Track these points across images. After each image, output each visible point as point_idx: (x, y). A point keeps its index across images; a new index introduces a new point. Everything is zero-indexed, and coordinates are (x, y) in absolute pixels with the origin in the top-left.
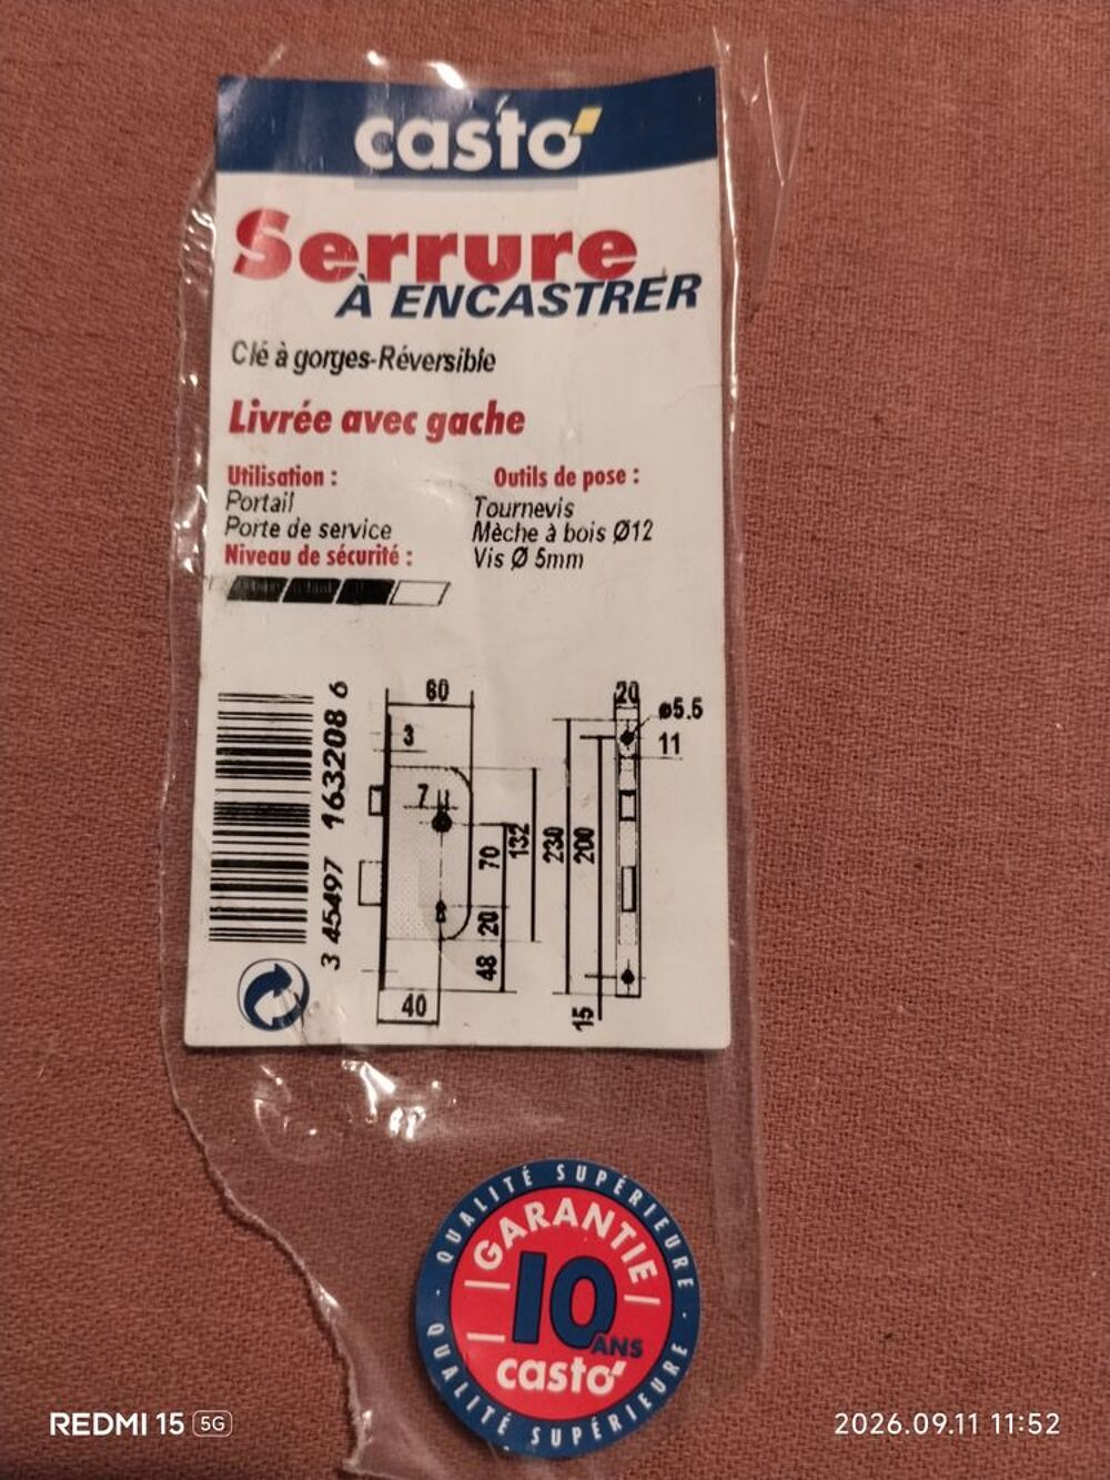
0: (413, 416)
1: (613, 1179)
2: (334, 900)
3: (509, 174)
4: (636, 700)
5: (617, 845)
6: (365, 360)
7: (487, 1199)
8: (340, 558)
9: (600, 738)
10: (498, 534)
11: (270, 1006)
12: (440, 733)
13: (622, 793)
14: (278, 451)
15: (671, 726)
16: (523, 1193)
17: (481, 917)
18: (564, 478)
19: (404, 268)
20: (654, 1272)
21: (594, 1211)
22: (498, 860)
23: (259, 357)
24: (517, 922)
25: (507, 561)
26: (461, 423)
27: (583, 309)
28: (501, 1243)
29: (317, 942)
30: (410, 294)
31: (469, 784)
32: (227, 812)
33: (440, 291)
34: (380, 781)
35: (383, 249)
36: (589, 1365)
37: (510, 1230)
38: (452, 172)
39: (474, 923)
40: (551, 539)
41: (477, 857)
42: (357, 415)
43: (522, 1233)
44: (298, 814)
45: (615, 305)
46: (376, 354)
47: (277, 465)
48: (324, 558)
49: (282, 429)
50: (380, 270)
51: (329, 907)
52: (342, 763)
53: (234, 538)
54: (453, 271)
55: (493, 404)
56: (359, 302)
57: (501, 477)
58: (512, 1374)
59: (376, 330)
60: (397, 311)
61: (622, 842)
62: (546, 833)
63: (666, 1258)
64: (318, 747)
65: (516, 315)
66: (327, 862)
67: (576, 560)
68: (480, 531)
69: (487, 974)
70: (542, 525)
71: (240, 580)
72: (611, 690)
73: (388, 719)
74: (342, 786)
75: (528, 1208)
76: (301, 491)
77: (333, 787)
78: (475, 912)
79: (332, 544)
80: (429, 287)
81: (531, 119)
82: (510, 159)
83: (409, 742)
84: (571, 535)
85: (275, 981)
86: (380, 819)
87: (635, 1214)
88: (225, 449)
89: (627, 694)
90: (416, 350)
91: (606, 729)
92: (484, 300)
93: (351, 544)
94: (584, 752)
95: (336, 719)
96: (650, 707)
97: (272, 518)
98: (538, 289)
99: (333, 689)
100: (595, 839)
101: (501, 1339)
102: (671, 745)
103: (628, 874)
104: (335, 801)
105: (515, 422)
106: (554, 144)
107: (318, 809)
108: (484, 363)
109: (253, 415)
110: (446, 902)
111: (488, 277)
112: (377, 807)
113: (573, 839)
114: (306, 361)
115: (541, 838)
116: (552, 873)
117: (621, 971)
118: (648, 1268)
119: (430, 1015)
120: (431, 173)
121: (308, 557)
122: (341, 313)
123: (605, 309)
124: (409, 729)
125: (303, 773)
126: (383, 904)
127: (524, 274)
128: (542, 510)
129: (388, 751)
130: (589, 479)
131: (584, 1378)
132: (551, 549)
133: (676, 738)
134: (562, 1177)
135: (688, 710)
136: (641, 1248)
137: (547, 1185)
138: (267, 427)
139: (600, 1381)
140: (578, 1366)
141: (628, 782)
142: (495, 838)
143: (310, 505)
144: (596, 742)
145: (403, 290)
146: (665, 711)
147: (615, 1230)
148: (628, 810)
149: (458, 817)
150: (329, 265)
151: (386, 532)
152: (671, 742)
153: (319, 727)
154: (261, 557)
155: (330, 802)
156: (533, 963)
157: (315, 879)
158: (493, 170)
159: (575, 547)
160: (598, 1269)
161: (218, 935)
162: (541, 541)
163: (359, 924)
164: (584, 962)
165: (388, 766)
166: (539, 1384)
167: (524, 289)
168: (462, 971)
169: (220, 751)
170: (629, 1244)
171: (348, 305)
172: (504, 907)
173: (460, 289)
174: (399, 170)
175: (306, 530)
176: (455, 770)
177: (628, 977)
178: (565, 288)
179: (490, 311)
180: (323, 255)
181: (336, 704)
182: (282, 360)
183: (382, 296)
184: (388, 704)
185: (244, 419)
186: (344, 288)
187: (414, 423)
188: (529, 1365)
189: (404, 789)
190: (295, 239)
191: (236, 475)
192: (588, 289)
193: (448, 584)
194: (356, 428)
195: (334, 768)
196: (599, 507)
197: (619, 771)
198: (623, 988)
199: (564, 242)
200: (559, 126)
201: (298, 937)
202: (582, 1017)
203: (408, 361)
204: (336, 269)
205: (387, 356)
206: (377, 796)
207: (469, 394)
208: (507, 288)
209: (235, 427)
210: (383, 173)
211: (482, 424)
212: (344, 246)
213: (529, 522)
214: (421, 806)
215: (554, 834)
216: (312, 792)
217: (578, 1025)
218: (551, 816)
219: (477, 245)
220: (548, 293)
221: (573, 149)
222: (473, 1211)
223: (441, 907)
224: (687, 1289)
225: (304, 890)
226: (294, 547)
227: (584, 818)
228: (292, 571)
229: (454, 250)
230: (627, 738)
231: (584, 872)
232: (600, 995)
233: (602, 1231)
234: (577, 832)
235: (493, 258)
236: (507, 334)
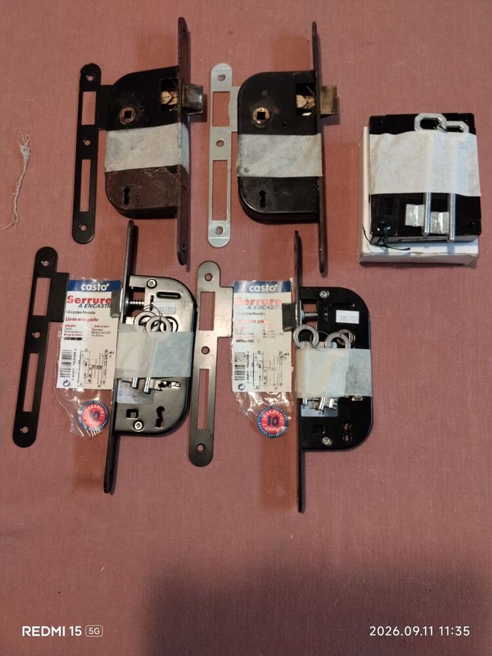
0: (86, 319)
2: (74, 373)
3: (99, 291)
5: (104, 368)
6: (81, 313)
8: (77, 335)
10: (94, 333)
11: (66, 384)
12: (86, 355)
13: (105, 362)
14: (71, 323)
15: (111, 354)
16: (91, 404)
17: (89, 375)
18: (102, 326)
19: (86, 302)
21: (98, 406)
22: (92, 369)
23: (69, 312)
24: (93, 376)
25: (95, 336)
26: (91, 320)
27: (105, 307)
28: (88, 409)
30: (86, 305)
31: (89, 361)
32: (63, 363)
33: (90, 305)
34: (79, 360)
35: (84, 300)
38: (92, 291)
41: (89, 369)
42: (80, 319)
43: (91, 408)
47: (70, 324)
49: (72, 320)
50: (83, 302)
53: (65, 333)
54: (92, 302)
55: (95, 318)
56: (81, 306)
57: (95, 326)
58: (88, 422)
59: (82, 309)
60: (85, 307)
64: (73, 356)
65: (98, 308)
66: (73, 369)
67: (103, 336)
68: (92, 332)
69: (89, 381)
70: (99, 332)
71: (65, 337)
72: (105, 351)
73: (81, 353)
76: (73, 327)
77: (74, 361)
79: (76, 334)
81: (101, 285)
82: (99, 290)
83: (83, 356)
84: (102, 333)
85: (67, 381)
86: (79, 364)
87: (102, 407)
88: (65, 322)
89: (106, 351)
90: (87, 311)
92: (94, 306)
94: (102, 357)
95: (75, 353)
96: (109, 352)
97: (70, 330)
98: (101, 305)
99: (75, 349)
100: (102, 367)
103: (105, 371)
105: (97, 320)
106: (104, 288)
107: (72, 363)
108: (94, 313)
109: (68, 319)
111: (95, 303)
113: (100, 367)
114: (75, 312)
115: (96, 367)
116: (97, 370)
117: (103, 381)
118: (103, 412)
119: (83, 386)
120: (90, 291)
121: (73, 335)
123: (108, 307)
124: (83, 354)
126: (79, 374)
127: (99, 303)
128: (99, 330)
130: (105, 327)
132: (100, 334)
138: (70, 320)
142: (91, 367)
146: (110, 353)
148: (106, 364)
149: (88, 364)
151: (82, 332)
152: (110, 356)
153: (73, 354)
154: (68, 335)
156: (94, 380)
157: (72, 371)
158: (97, 291)
159: (103, 334)
160: (98, 413)
161: (61, 376)
163: (76, 376)
164: (100, 380)
165: (80, 358)
167: (99, 305)
168: (87, 381)
169: (62, 356)
170: (102, 410)
171: (79, 306)
172: (92, 374)
173: (92, 305)
174: (86, 291)
175: (73, 332)
176: (88, 359)
178: (104, 305)
180: (77, 301)
181: (75, 351)
182: (72, 312)
183: (83, 305)
184: (81, 351)
186: (79, 304)
189: (82, 361)
190: (74, 299)
191: (66, 325)
192: (106, 305)
193: (88, 338)
195: (74, 358)
196: (105, 330)
197: (105, 360)
198: (103, 383)
199: (104, 299)
200: (104, 286)
201: (69, 377)
202: (99, 386)
203: (86, 313)
205: (83, 312)
206: (79, 362)
207: (92, 317)
208: (97, 305)
209: (66, 320)
210: (84, 291)
211: (94, 320)
212: (79, 299)
213: (98, 331)
214: (84, 363)
215: (98, 366)
216: (71, 361)
218: (98, 364)
219: (94, 299)
221: (106, 288)
222: (85, 406)
223: (85, 374)
224: (107, 415)
225: (70, 372)
226: (72, 334)
227: (101, 365)
228: (72, 336)
229: (92, 300)
230: (106, 356)
231: (100, 370)
232: (101, 384)
235: (96, 301)
236: (97, 310)
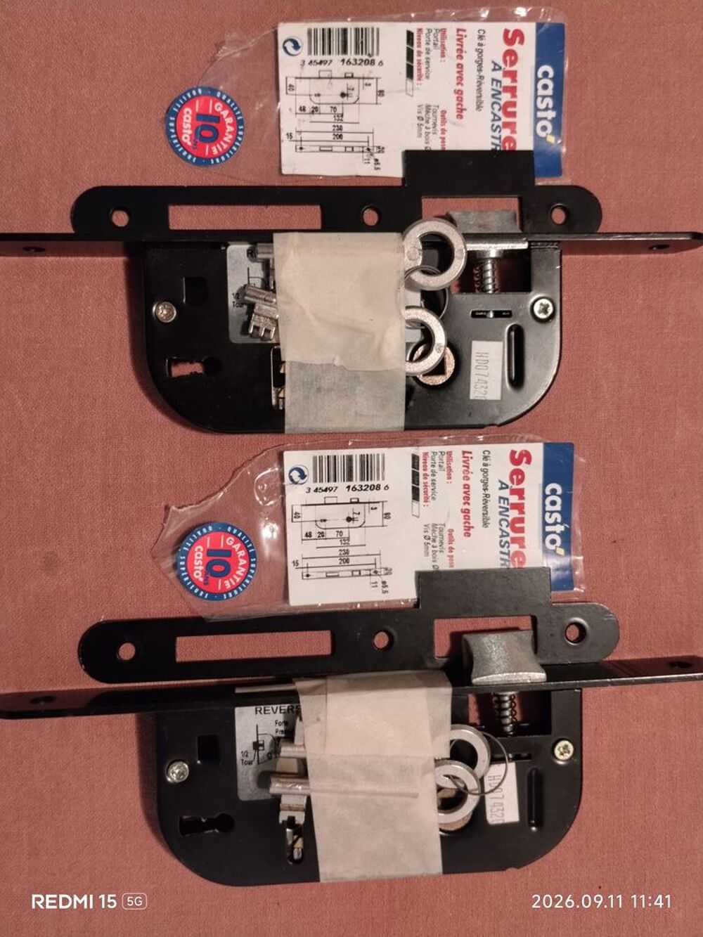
0: (469, 504)
1: (252, 574)
2: (326, 490)
3: (544, 529)
4: (387, 574)
5: (345, 571)
6: (485, 489)
7: (245, 539)
8: (426, 486)
9: (375, 564)
10: (434, 531)
11: (295, 475)
12: (375, 517)
13: (360, 571)
14: (457, 465)
15: (380, 585)
16: (248, 549)
17: (323, 532)
18: (451, 549)
19: (514, 499)
20: (227, 588)
21: (243, 570)
22: (339, 536)
23: (485, 458)
24: (322, 543)
25: (426, 534)
26: (467, 519)
27: (501, 554)
28: (233, 544)
29: (313, 487)
30: (506, 501)
31: (360, 526)
32: (350, 459)
33: (507, 510)
34: (360, 501)
35: (520, 493)
36: (202, 571)
37: (237, 547)
38: (544, 512)
39: (321, 531)
40: (433, 547)
41: (340, 530)
42: (468, 488)
43: (236, 550)
44: (350, 478)
45: (503, 562)
46: (487, 492)
47: (453, 465)
48: (425, 481)
49: (464, 466)
50: (513, 492)
51: (324, 489)
52: (365, 490)
53: (430, 454)
54: (513, 514)
55: (473, 527)
56: (503, 487)
57: (451, 531)
58: (199, 550)
59: (495, 492)
60: (501, 498)
61: (346, 572)
62: (347, 550)
63: (232, 591)
64: (369, 483)
65: (500, 533)
66: (337, 488)
68: (434, 525)
69: (307, 535)
70: (437, 544)
71: (418, 457)
72: (389, 567)
73: (378, 502)
74: (359, 490)
75: (243, 551)
76: (446, 473)
77: (358, 488)
78: (324, 531)
79: (429, 484)
80: (508, 507)
81: (562, 535)
82: (548, 529)
83: (372, 509)
84: (434, 551)
85: (303, 476)
86: (349, 501)
87: (243, 582)
88: (457, 450)
89: (388, 571)
90: (489, 504)
91: (378, 566)
92: (504, 523)
93: (429, 489)
94: (372, 560)
95: (378, 487)
96: (385, 578)
97: (437, 465)
98: (508, 539)
99: (387, 486)
100: (346, 564)
101: (208, 546)
102: (374, 585)
103: (337, 574)
104: (354, 489)
105: (468, 534)
106: (553, 542)
107: (352, 484)
108: (485, 524)
109: (468, 457)
110: (327, 522)
111: (512, 525)
112: (353, 501)
113: (346, 558)
114: (485, 472)
115: (346, 548)
116: (336, 552)
117: (310, 574)
118: (228, 585)
119: (294, 520)
120: (544, 505)
121: (426, 476)
122: (500, 481)
123: (502, 559)
124: (376, 508)
125: (362, 479)
126: (325, 504)
127: (512, 535)
128: (441, 543)
129: (369, 503)
130: (451, 557)
131: (198, 570)
132: (430, 546)
133: (376, 586)
134: (252, 560)
135: (384, 589)
136: (234, 583)
137: (250, 556)
138: (464, 462)
139: (198, 574)
140: (201, 568)
141: (363, 573)
143: (441, 476)
144: (374, 562)
145: (507, 499)
146: (384, 583)
147: (238, 576)
148: (355, 573)
149: (351, 524)
150: (515, 477)
152: (375, 585)
153: (375, 483)
154: (425, 462)
155: (354, 487)
156: (311, 548)
157: (332, 484)
159: (431, 553)
160: (227, 572)
161: (315, 458)
162: (432, 544)
163: (319, 497)
164: (311, 563)
165: (365, 503)
166: (196, 557)
167: (508, 535)
168: (308, 528)
169: (367, 455)
170: (235, 580)
171: (502, 483)
172: (326, 539)
173: (508, 516)
175: (434, 475)
176: (364, 522)
177: (308, 576)
178: (508, 547)
179: (501, 525)
180: (518, 476)
181: (382, 487)
182: (485, 465)
183: (506, 493)
184: (383, 502)
185: (466, 455)
186: (508, 482)
187: (467, 505)
188: (201, 554)
189: (358, 508)
190: (523, 467)
191: (450, 454)
192: (508, 554)
193: (418, 517)
194: (465, 488)
195: (364, 488)
197: (366, 570)
198: (305, 574)
199: (522, 546)
201: (315, 481)
202: (296, 563)
203: (485, 502)
204: (513, 479)
205: (487, 496)
206: (356, 500)
207: (476, 519)
208: (508, 530)
209: (464, 452)
210: (544, 492)
211: (467, 525)
212: (521, 481)
213: (437, 540)
214: (354, 513)
215: (347, 552)
216: (356, 482)
217: (294, 562)
218: (352, 551)
219: (521, 520)
220: (507, 542)
222: (242, 536)
223: (325, 521)
224: (223, 597)
225: (328, 481)
226: (429, 472)
227: (352, 561)
228: (421, 472)
229: (520, 513)
230: (376, 572)
231: (337, 561)
232: (302, 568)
233: (238, 572)
234: (348, 559)
235: (517, 525)
236: (494, 531)
